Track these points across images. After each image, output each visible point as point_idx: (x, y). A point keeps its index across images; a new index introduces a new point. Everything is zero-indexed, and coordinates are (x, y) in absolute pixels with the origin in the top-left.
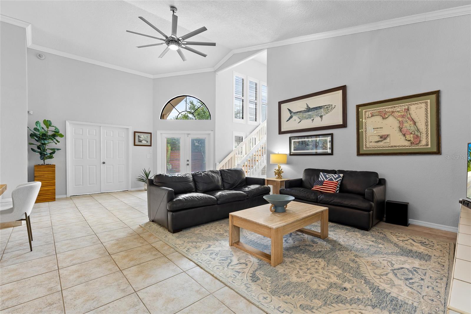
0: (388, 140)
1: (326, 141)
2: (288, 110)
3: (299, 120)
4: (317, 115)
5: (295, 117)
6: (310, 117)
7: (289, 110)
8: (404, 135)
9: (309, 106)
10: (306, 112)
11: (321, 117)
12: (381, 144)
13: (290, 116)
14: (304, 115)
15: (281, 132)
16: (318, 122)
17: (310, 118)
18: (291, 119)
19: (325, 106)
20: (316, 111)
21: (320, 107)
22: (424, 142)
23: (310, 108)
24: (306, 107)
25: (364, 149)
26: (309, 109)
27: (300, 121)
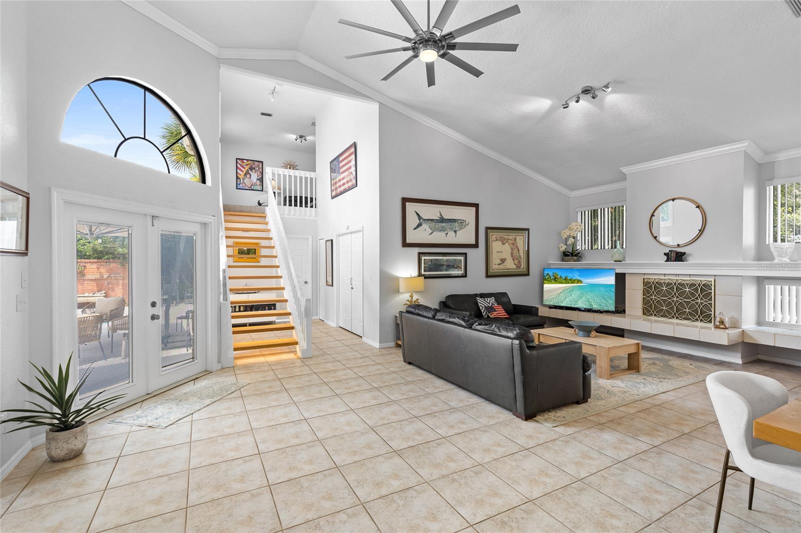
0: (505, 264)
1: (461, 260)
2: (415, 213)
3: (431, 231)
4: (451, 229)
5: (425, 226)
6: (443, 229)
7: (417, 214)
8: (514, 260)
9: (443, 215)
10: (439, 222)
11: (455, 232)
12: (501, 266)
13: (419, 224)
14: (437, 226)
15: (405, 244)
16: (451, 238)
17: (444, 231)
18: (420, 228)
19: (459, 220)
20: (450, 224)
21: (454, 221)
22: (522, 267)
23: (443, 218)
24: (439, 216)
25: (491, 271)
26: (442, 220)
27: (432, 233)
